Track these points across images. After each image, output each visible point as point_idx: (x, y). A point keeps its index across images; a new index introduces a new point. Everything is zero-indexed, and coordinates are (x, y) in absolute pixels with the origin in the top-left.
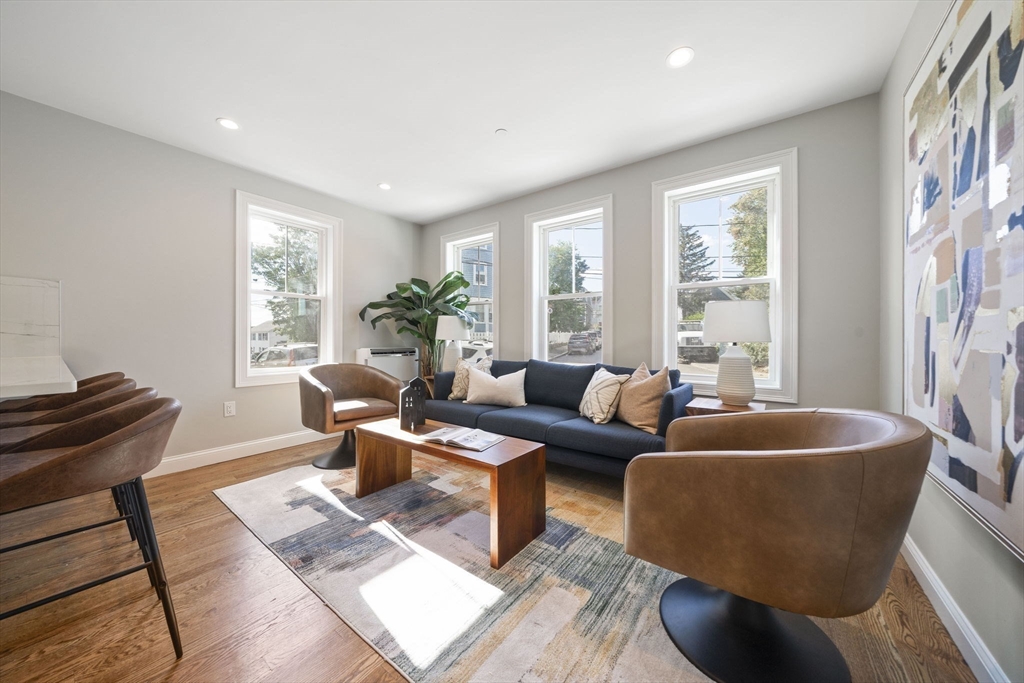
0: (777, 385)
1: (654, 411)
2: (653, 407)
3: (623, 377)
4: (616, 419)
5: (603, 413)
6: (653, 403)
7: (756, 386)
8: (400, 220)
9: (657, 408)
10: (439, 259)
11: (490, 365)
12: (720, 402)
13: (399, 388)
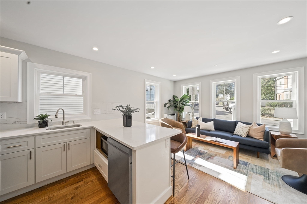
0: (297, 129)
1: (262, 135)
2: (261, 134)
3: (250, 126)
4: (248, 136)
5: (245, 134)
6: (261, 133)
7: (292, 129)
8: (171, 81)
9: (263, 134)
10: (181, 90)
11: (202, 119)
12: (280, 133)
13: (195, 128)
